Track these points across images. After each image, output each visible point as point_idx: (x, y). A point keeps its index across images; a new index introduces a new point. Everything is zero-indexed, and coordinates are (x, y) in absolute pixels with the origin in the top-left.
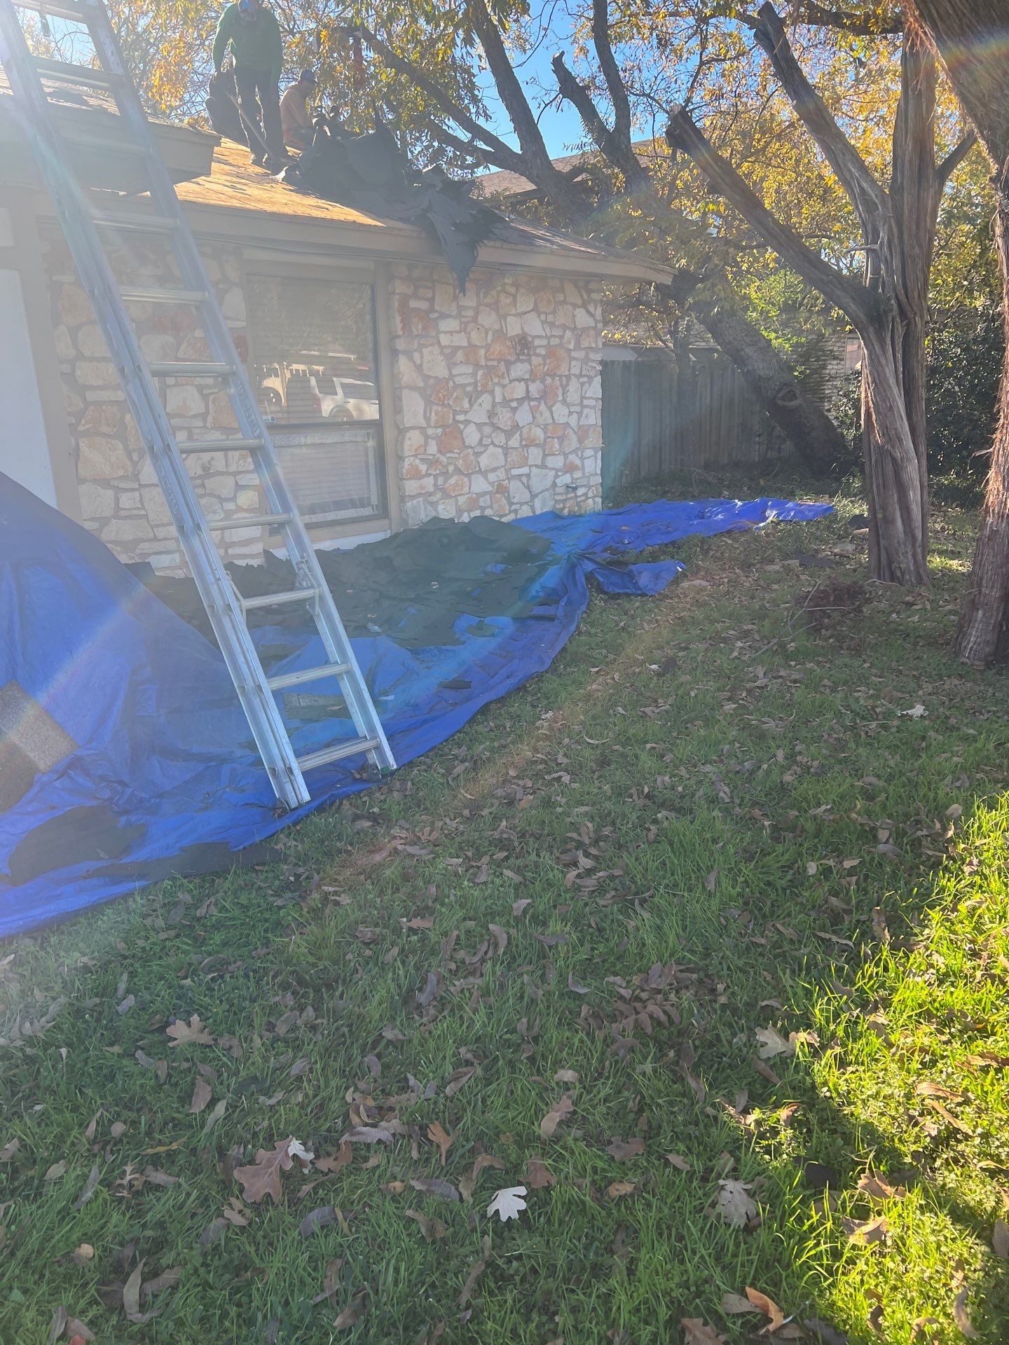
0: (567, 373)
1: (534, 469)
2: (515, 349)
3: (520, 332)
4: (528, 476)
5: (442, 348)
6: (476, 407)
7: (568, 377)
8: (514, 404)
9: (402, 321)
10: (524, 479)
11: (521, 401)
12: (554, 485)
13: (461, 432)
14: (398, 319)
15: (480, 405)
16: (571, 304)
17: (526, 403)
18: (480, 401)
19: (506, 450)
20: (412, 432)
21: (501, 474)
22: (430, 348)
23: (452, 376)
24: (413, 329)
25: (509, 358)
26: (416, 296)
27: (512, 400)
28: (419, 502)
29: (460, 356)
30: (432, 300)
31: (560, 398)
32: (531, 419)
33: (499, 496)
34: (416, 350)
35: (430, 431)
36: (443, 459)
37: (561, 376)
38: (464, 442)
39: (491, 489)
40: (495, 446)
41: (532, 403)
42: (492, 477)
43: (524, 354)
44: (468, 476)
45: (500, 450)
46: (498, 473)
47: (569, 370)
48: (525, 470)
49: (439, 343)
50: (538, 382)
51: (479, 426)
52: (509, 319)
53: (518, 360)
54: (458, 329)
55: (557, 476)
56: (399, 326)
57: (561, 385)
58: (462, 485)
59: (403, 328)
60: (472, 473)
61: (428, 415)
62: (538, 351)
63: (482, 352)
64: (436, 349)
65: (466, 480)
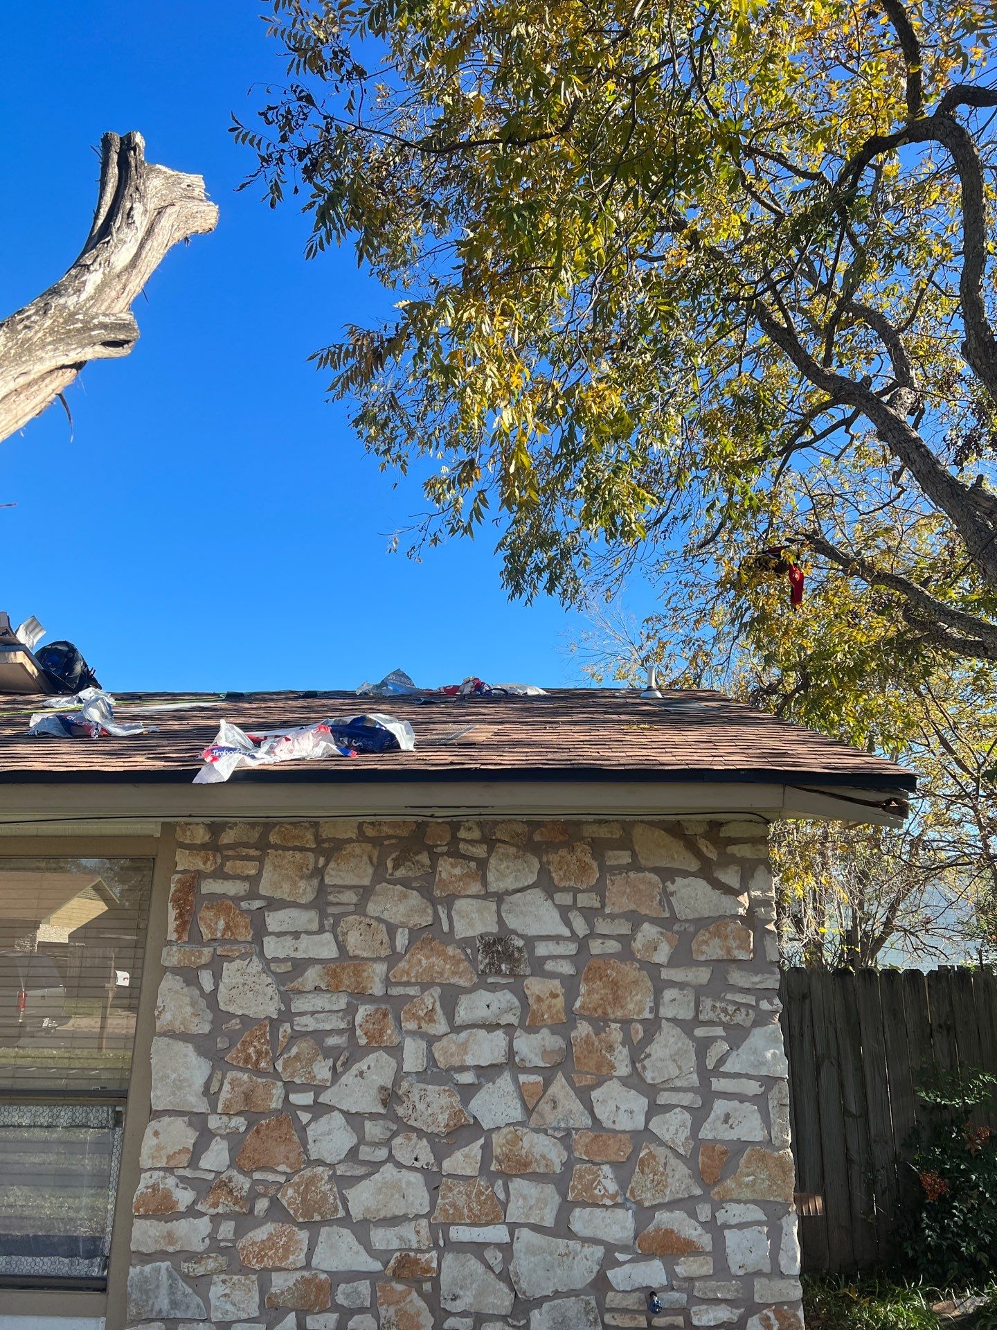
0: (647, 1015)
1: (525, 1234)
2: (473, 962)
3: (494, 929)
4: (506, 1249)
5: (267, 962)
6: (348, 1078)
7: (652, 1027)
8: (467, 1078)
9: (180, 916)
10: (494, 1258)
11: (488, 1072)
12: (601, 1284)
13: (304, 1129)
14: (172, 913)
15: (361, 1074)
16: (655, 870)
17: (507, 1076)
18: (362, 1065)
19: (434, 1181)
20: (166, 1119)
21: (413, 1236)
22: (238, 963)
23: (287, 1015)
24: (204, 929)
25: (455, 980)
26: (219, 874)
27: (463, 1069)
28: (158, 1270)
29: (312, 976)
30: (254, 880)
31: (623, 1069)
32: (517, 1114)
33: (400, 1287)
34: (205, 966)
35: (213, 1123)
36: (242, 1183)
37: (626, 1023)
38: (306, 1151)
39: (378, 1266)
40: (399, 1166)
41: (522, 1078)
42: (382, 1238)
43: (499, 972)
44: (313, 1227)
45: (416, 1178)
46: (407, 1231)
47: (655, 1009)
48: (498, 1233)
49: (261, 954)
50: (545, 1031)
51: (355, 1120)
52: (460, 904)
53: (482, 985)
54: (315, 926)
55: (609, 1261)
56: (172, 924)
57: (627, 1041)
58: (286, 1248)
59: (180, 929)
60: (325, 1222)
61: (214, 1088)
62: (549, 966)
63: (380, 968)
64: (256, 965)
65: (303, 1235)
